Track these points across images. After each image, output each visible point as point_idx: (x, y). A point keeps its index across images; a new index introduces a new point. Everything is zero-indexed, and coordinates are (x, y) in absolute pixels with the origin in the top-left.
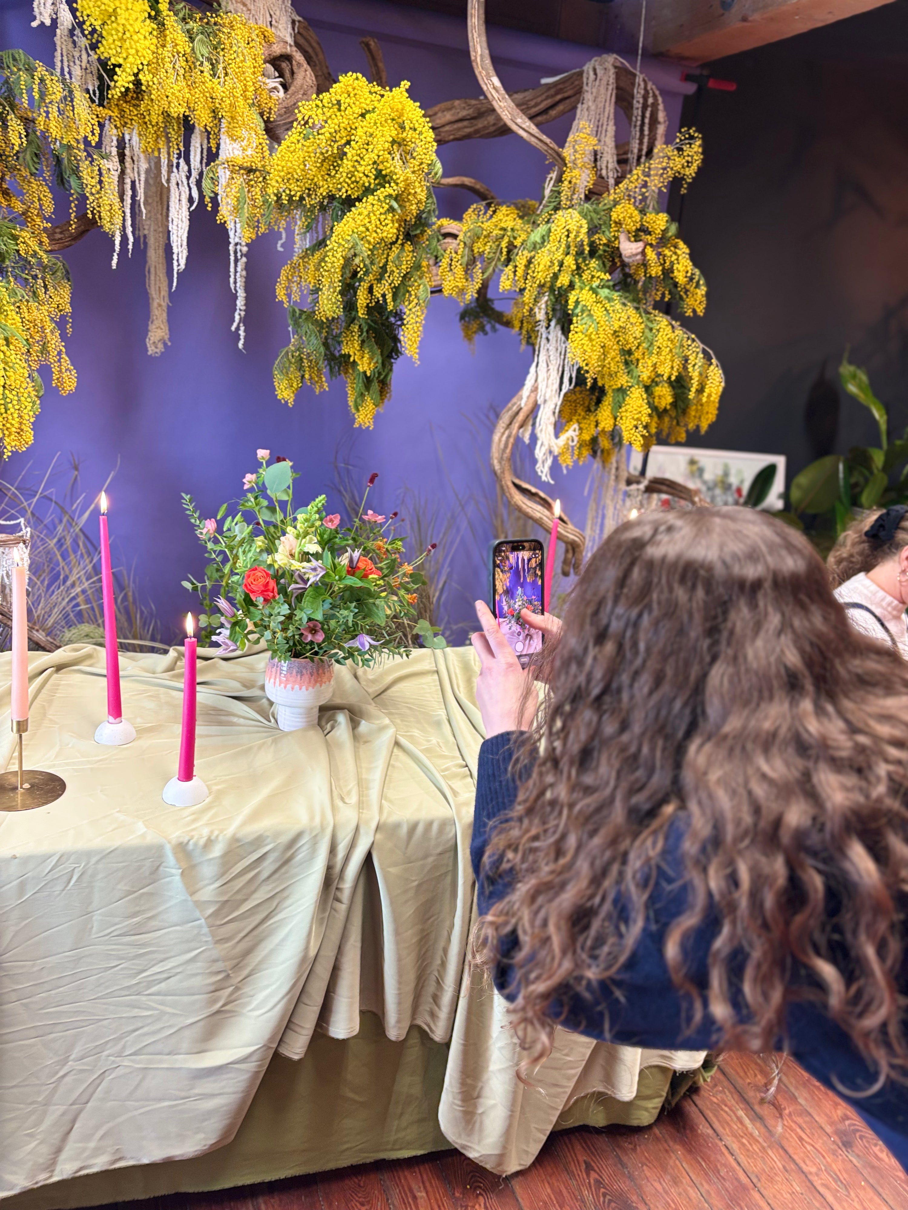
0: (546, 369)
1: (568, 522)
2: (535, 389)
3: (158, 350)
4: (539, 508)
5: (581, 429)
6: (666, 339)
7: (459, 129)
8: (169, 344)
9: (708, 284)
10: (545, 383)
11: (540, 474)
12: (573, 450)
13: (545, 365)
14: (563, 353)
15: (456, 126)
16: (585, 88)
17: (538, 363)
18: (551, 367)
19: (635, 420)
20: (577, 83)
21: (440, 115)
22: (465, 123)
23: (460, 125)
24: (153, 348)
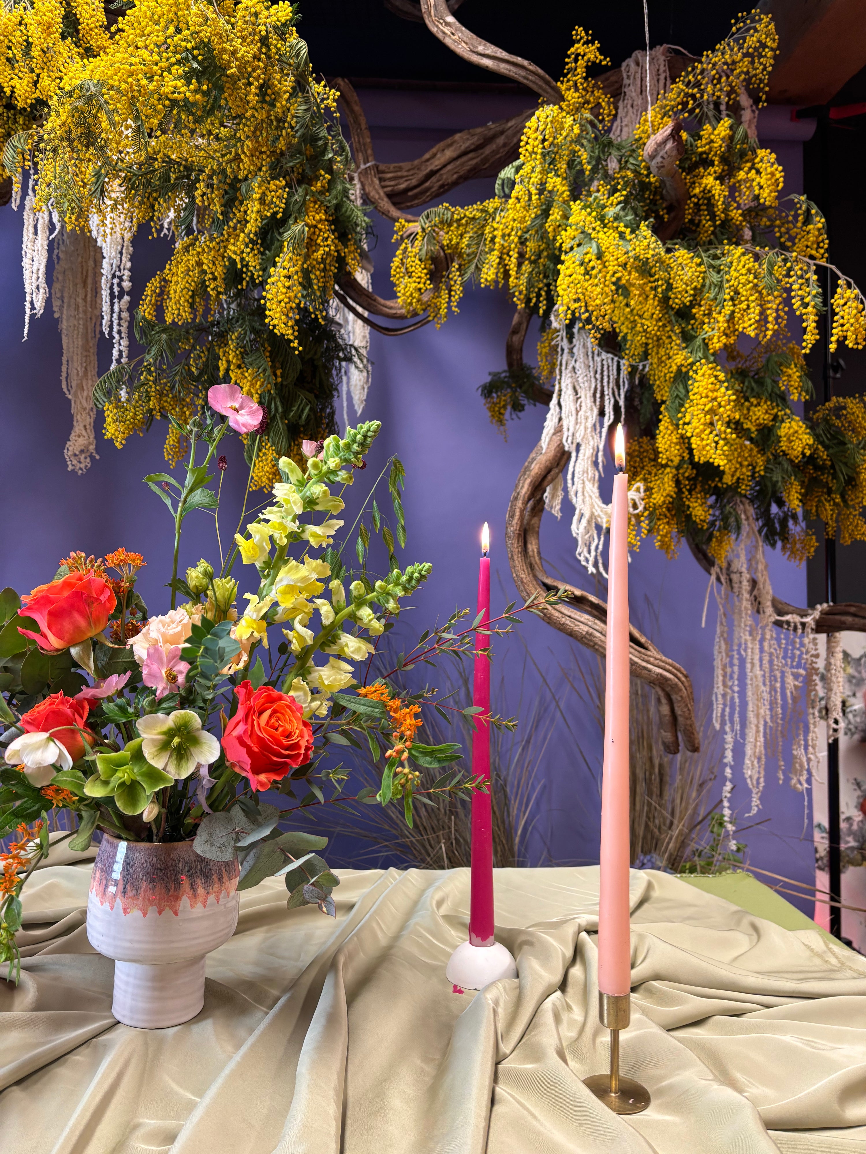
0: (572, 398)
1: (650, 648)
2: (559, 430)
3: (82, 466)
4: (585, 617)
5: (648, 489)
6: (744, 271)
7: (463, 164)
8: (98, 457)
9: (825, 212)
10: (573, 419)
11: (584, 563)
12: (639, 522)
13: (570, 391)
14: (599, 371)
15: (458, 162)
16: (626, 81)
17: (560, 390)
18: (581, 393)
19: (707, 413)
20: (613, 79)
21: (438, 155)
22: (471, 155)
23: (464, 159)
24: (75, 462)
